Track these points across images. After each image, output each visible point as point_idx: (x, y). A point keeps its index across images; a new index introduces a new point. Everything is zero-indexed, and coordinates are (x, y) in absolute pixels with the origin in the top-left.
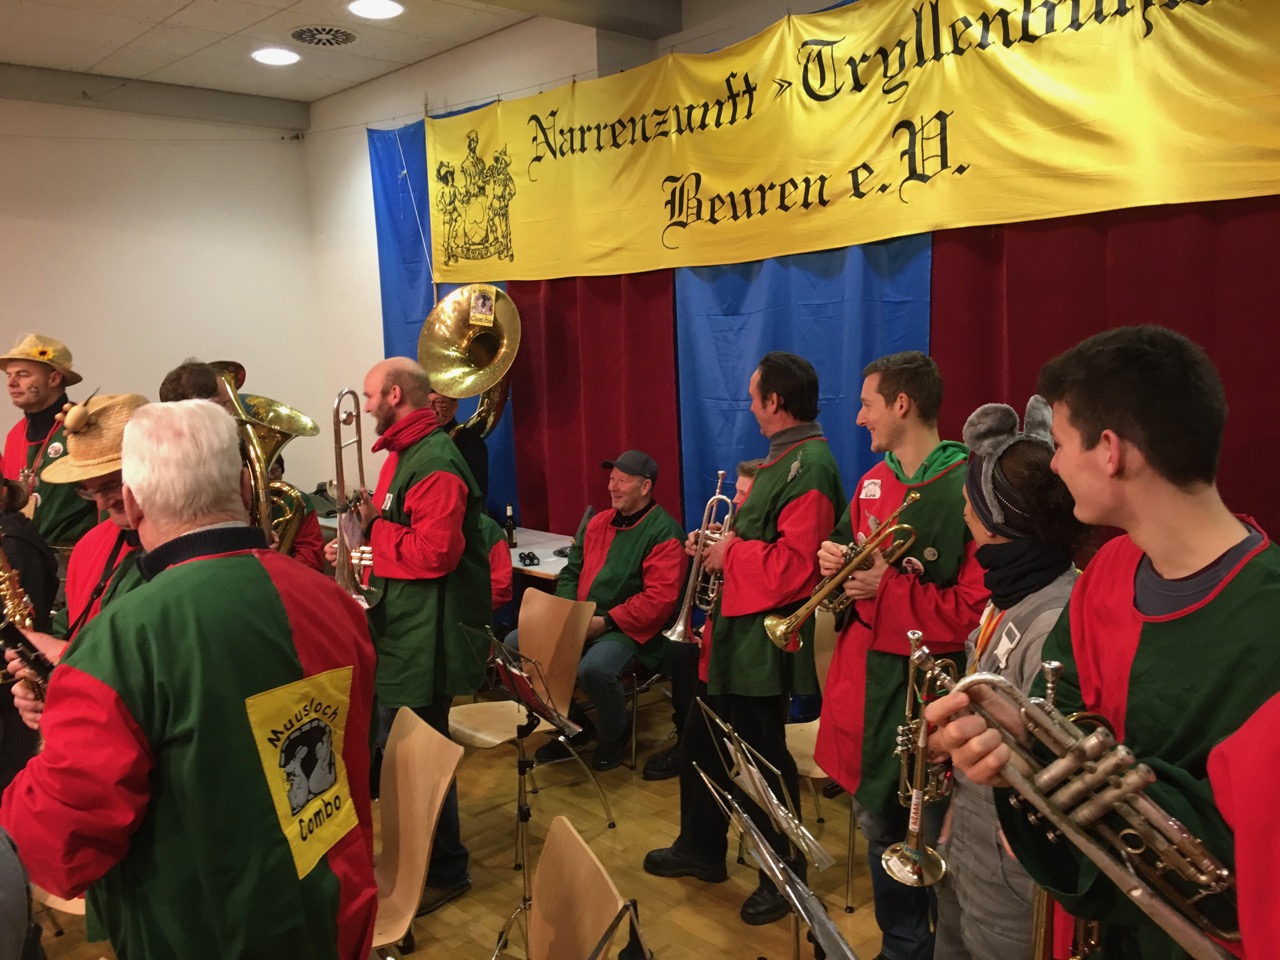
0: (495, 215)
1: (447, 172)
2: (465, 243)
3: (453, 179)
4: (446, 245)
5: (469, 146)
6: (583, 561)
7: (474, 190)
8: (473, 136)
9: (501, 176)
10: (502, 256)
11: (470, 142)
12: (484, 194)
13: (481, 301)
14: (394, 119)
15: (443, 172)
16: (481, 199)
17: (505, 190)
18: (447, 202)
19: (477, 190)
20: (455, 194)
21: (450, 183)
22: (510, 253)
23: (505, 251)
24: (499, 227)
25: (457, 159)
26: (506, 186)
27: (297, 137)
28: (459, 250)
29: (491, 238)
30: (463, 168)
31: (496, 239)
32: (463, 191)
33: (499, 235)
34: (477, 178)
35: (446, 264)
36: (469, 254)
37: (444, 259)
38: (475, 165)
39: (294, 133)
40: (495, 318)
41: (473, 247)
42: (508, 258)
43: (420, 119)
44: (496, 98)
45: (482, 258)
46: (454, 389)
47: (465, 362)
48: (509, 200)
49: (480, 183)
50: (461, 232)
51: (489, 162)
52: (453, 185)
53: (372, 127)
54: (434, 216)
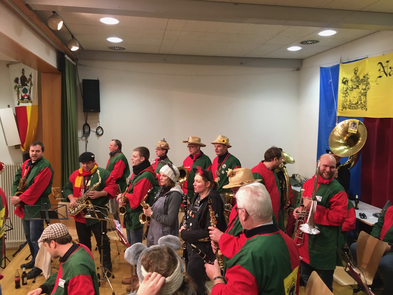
0: (362, 95)
1: (346, 81)
2: (350, 104)
3: (347, 83)
4: (343, 104)
5: (355, 72)
6: (384, 222)
7: (355, 87)
8: (356, 69)
9: (365, 82)
10: (363, 109)
11: (355, 71)
12: (358, 88)
13: (353, 125)
14: (329, 64)
15: (344, 80)
16: (357, 90)
17: (366, 87)
18: (345, 90)
19: (356, 87)
20: (348, 88)
21: (346, 84)
22: (366, 108)
23: (364, 107)
24: (362, 99)
25: (350, 76)
26: (367, 85)
27: (298, 70)
28: (347, 106)
29: (359, 102)
30: (351, 79)
31: (361, 103)
32: (351, 87)
33: (362, 102)
34: (356, 82)
35: (342, 110)
36: (350, 107)
37: (341, 108)
38: (356, 78)
39: (297, 69)
40: (358, 131)
41: (352, 105)
42: (365, 110)
43: (338, 64)
44: (366, 57)
45: (355, 109)
46: (340, 154)
47: (345, 144)
48: (367, 90)
49: (357, 85)
50: (348, 100)
51: (361, 77)
52: (347, 85)
53: (322, 66)
54: (340, 95)
